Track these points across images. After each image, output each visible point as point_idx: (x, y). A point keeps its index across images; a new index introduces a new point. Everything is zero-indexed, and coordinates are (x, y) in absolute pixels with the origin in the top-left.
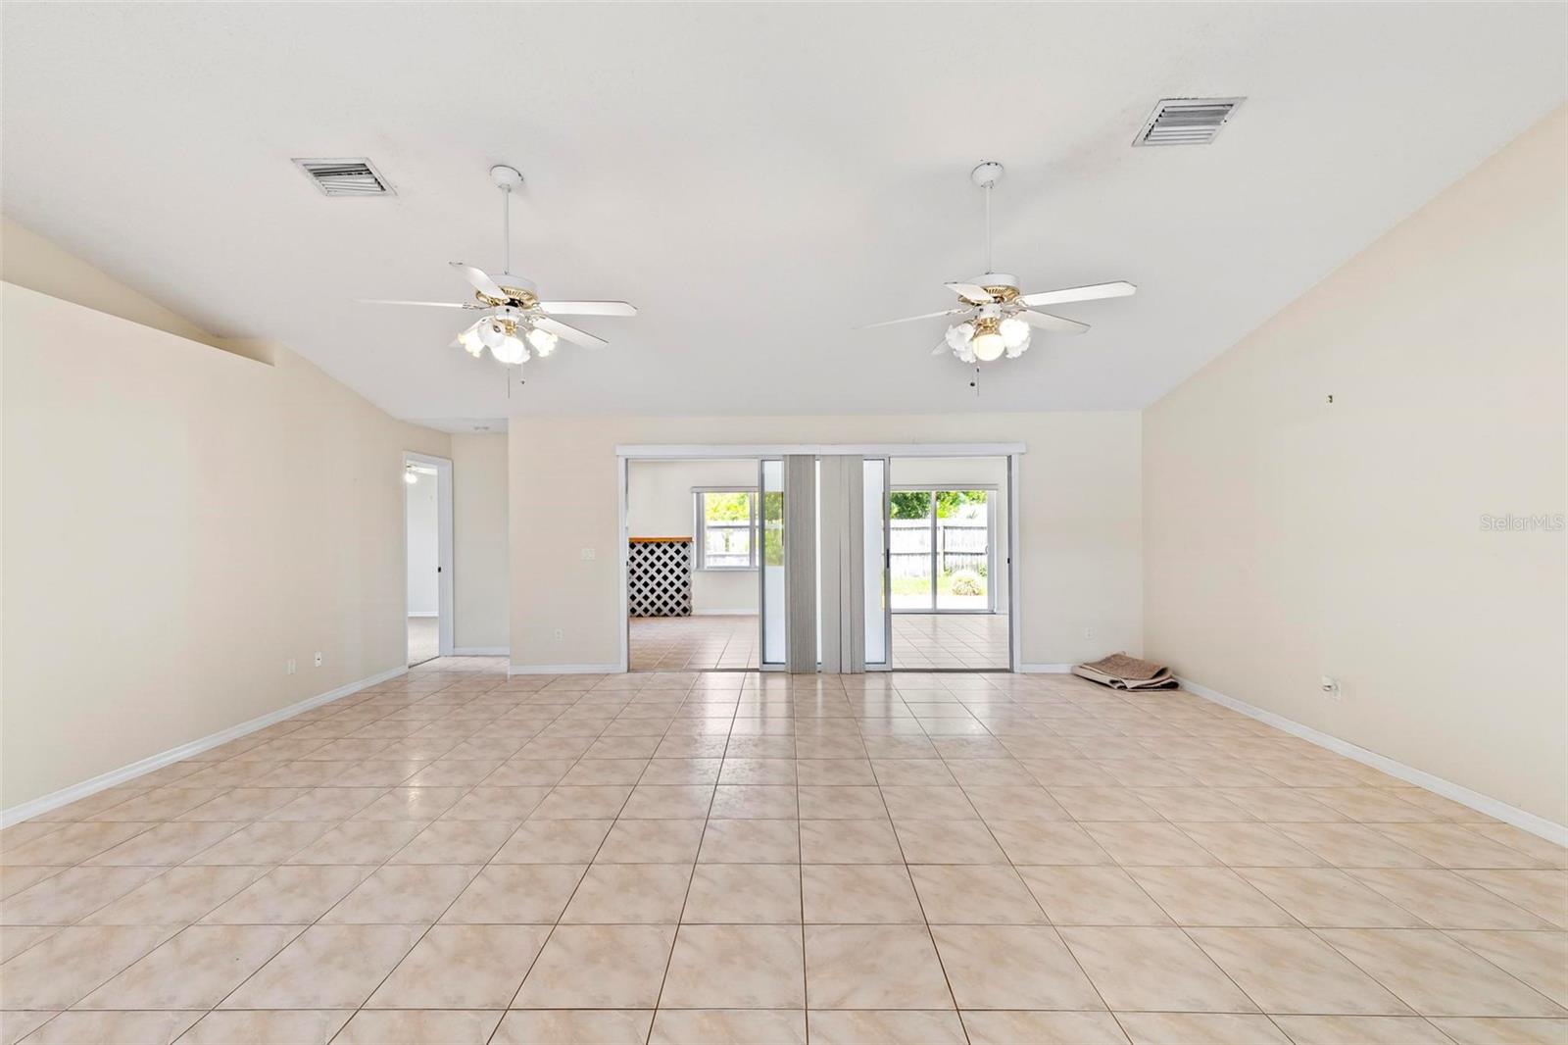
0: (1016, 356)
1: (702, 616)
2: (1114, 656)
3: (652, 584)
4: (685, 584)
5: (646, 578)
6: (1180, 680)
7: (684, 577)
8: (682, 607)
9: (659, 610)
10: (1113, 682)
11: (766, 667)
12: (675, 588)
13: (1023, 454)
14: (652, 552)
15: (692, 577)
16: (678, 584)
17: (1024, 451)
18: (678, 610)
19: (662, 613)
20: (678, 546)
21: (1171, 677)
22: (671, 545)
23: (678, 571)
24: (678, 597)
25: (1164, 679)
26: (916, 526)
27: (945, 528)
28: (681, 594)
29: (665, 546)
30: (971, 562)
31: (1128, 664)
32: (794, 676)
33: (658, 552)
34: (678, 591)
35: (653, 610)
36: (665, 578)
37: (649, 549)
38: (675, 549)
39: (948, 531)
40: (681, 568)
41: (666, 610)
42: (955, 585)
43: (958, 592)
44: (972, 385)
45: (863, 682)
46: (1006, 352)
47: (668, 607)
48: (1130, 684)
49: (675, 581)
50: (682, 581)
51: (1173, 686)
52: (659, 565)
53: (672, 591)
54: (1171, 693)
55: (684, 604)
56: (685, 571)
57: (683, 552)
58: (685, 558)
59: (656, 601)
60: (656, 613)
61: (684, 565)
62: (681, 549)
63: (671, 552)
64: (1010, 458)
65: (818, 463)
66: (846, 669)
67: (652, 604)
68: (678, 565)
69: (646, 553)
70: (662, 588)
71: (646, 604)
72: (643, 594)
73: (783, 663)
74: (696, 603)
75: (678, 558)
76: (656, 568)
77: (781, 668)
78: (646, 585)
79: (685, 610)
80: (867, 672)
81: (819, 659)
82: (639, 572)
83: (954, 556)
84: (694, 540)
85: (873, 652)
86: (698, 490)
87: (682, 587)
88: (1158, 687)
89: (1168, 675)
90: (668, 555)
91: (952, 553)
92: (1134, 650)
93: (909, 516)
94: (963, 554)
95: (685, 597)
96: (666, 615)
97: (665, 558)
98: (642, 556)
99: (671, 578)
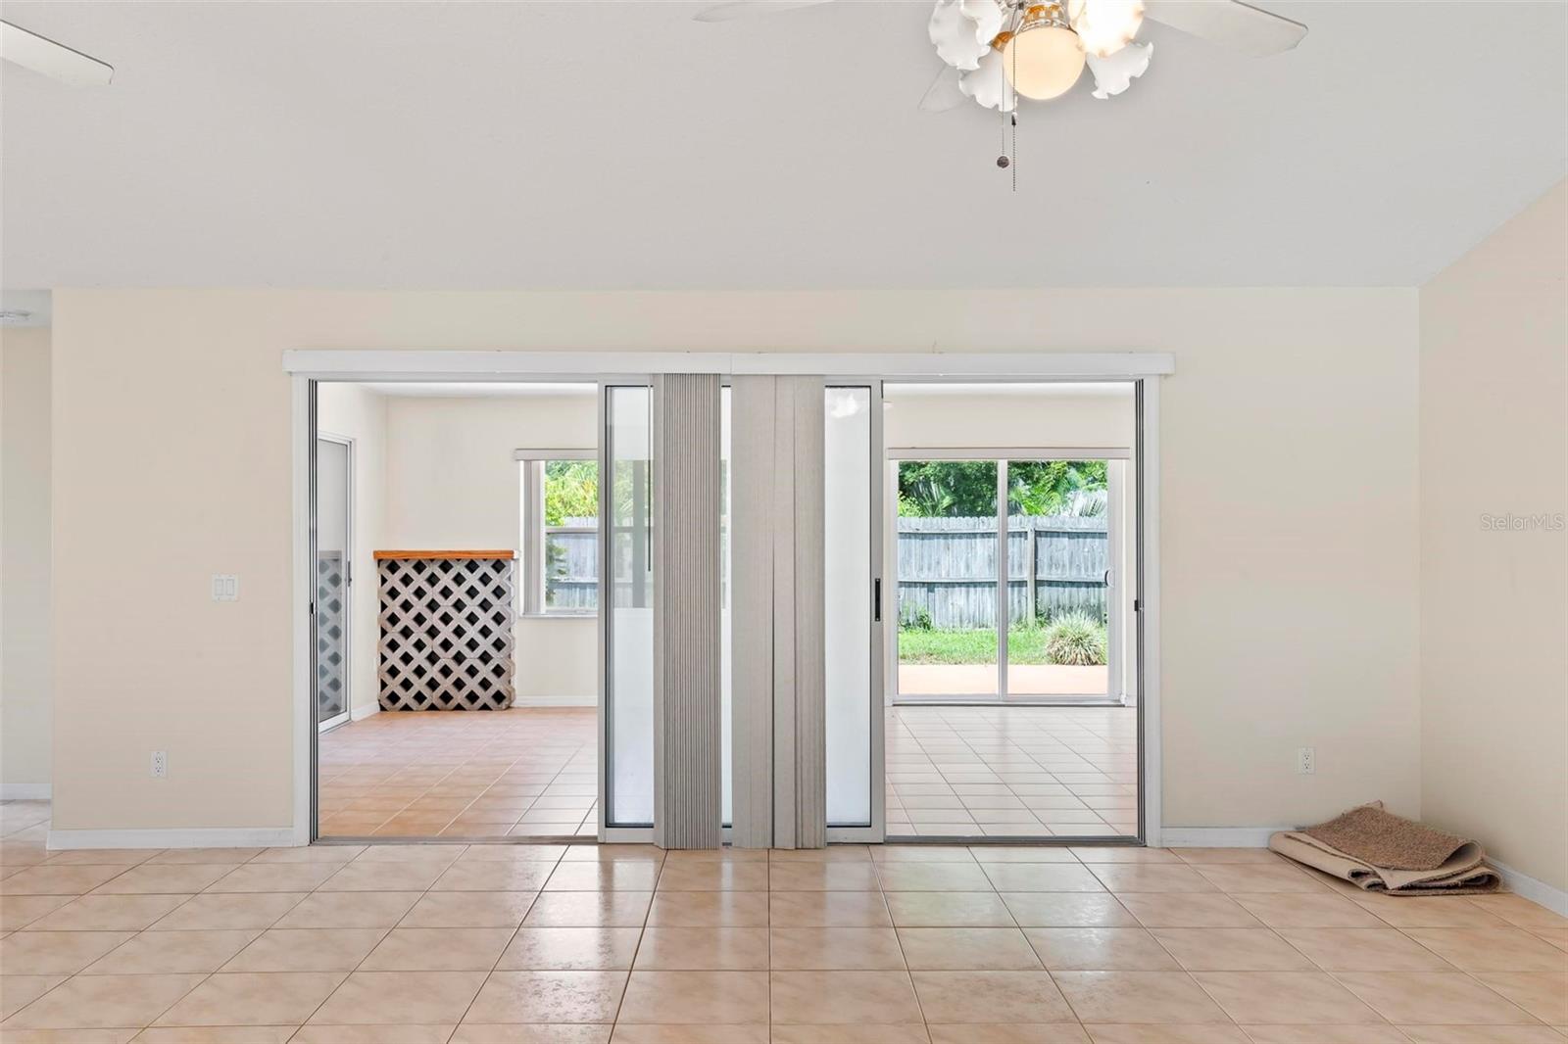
0: (1116, 90)
1: (533, 709)
2: (1360, 811)
3: (433, 645)
4: (499, 645)
5: (419, 633)
6: (1506, 870)
7: (497, 632)
8: (492, 691)
9: (446, 697)
10: (1356, 875)
11: (614, 835)
12: (479, 652)
13: (1166, 376)
14: (432, 580)
15: (515, 632)
16: (485, 645)
17: (1169, 371)
18: (485, 697)
19: (453, 703)
20: (485, 568)
21: (1483, 863)
22: (472, 566)
23: (485, 619)
24: (485, 671)
25: (1469, 869)
26: (982, 529)
27: (1038, 534)
28: (492, 665)
29: (459, 568)
30: (1088, 600)
31: (1388, 831)
32: (671, 856)
33: (446, 580)
34: (485, 658)
35: (433, 697)
36: (459, 632)
37: (426, 573)
38: (479, 573)
39: (1043, 541)
40: (492, 612)
41: (459, 697)
42: (1050, 647)
43: (1058, 659)
44: (1003, 163)
45: (820, 871)
46: (1088, 77)
47: (465, 691)
48: (1395, 880)
49: (479, 638)
50: (492, 638)
51: (1487, 883)
52: (446, 606)
53: (472, 658)
54: (1482, 900)
55: (497, 684)
56: (498, 619)
57: (497, 579)
58: (498, 592)
59: (439, 678)
60: (439, 703)
61: (497, 605)
62: (492, 573)
63: (472, 579)
64: (1140, 385)
65: (726, 395)
66: (785, 838)
67: (433, 684)
68: (485, 606)
69: (419, 580)
70: (453, 652)
71: (419, 685)
72: (413, 665)
73: (651, 826)
74: (522, 684)
75: (485, 592)
76: (439, 613)
77: (645, 836)
78: (419, 645)
79: (499, 697)
80: (830, 844)
81: (727, 816)
82: (406, 619)
83: (1054, 589)
84: (520, 554)
85: (846, 801)
86: (528, 455)
87: (492, 651)
88: (1455, 886)
89: (1476, 861)
90: (465, 586)
91: (1050, 583)
92: (1402, 801)
93: (972, 513)
94: (1072, 584)
95: (498, 671)
96: (459, 708)
97: (459, 593)
98: (413, 587)
99: (472, 632)
